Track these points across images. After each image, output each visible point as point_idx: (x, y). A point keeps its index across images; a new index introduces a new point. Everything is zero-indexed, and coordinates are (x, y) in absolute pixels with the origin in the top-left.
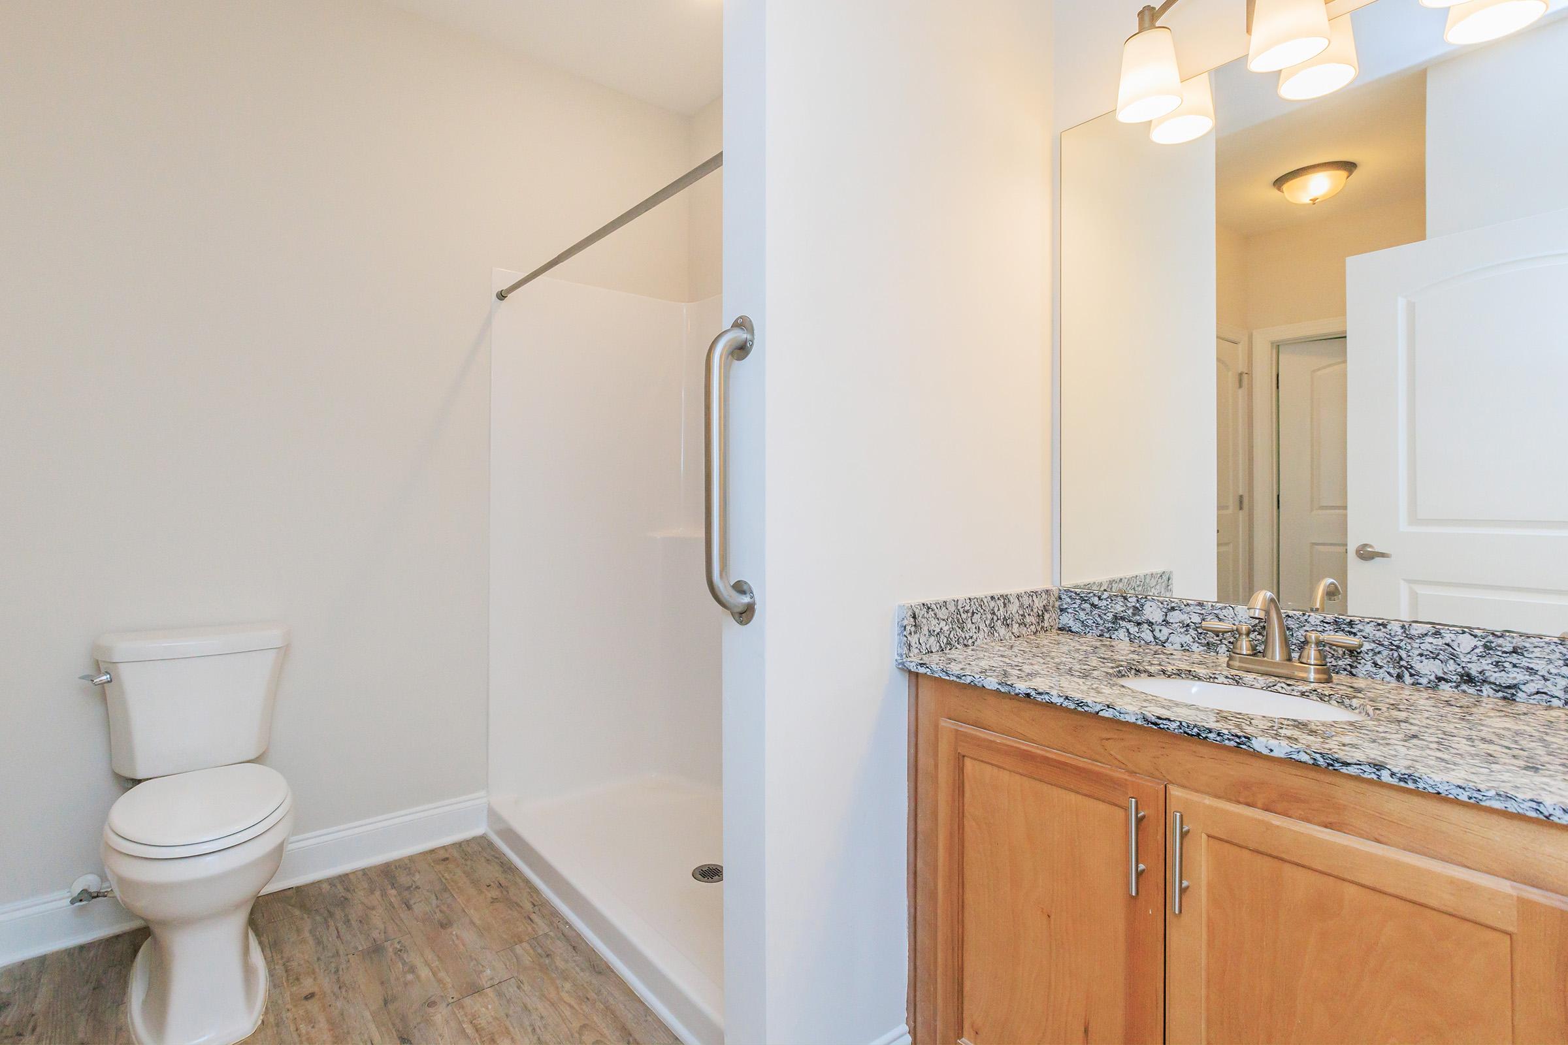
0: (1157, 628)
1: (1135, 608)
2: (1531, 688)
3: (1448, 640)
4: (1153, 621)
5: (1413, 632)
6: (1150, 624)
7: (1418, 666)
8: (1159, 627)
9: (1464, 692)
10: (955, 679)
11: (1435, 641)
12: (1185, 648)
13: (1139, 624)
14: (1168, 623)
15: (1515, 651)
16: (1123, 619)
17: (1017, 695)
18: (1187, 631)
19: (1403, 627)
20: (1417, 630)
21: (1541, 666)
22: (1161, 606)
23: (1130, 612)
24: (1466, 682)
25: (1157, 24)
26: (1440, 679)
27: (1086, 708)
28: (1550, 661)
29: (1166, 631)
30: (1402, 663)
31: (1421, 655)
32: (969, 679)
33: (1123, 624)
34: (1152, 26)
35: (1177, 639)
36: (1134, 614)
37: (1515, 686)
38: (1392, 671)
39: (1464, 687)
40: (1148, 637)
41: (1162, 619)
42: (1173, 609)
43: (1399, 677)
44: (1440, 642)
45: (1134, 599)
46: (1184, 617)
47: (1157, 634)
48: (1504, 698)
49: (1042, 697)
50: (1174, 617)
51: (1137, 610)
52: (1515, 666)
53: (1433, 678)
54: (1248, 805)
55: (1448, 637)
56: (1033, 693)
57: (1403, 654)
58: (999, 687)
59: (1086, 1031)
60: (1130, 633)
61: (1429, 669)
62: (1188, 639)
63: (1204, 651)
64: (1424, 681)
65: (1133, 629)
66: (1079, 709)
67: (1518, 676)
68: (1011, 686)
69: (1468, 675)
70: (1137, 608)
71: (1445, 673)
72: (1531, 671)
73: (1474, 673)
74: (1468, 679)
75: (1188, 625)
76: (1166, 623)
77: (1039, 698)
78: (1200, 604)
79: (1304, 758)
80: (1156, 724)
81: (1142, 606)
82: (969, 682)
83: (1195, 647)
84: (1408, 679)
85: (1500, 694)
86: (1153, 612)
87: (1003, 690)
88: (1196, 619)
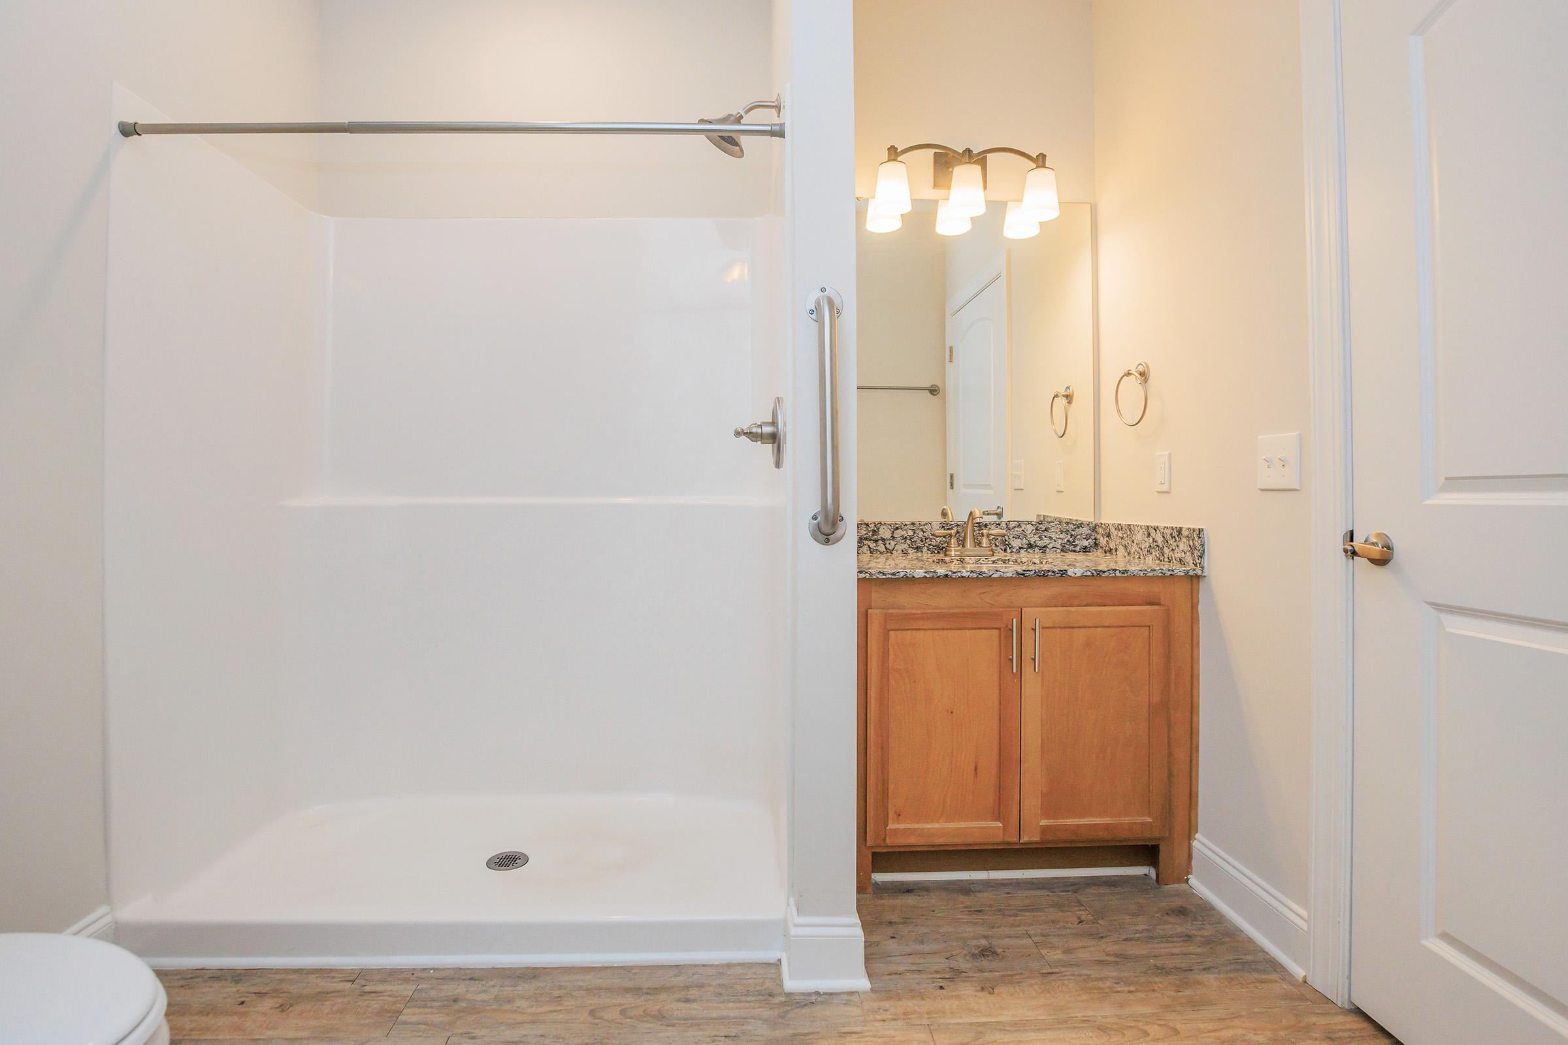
0: (887, 542)
1: (874, 531)
2: (1050, 546)
3: (1023, 529)
4: (885, 538)
5: (1011, 526)
6: (883, 540)
7: (1012, 543)
8: (889, 541)
9: (1029, 552)
10: (890, 576)
11: (1018, 529)
12: (905, 552)
13: (876, 541)
14: (894, 538)
15: (1046, 530)
16: (865, 539)
17: (938, 577)
18: (905, 541)
19: (1006, 524)
20: (1012, 525)
21: (1053, 535)
22: (890, 527)
23: (870, 534)
24: (1030, 548)
25: (899, 159)
26: (1020, 548)
27: (984, 575)
28: (1057, 533)
29: (893, 543)
30: (1007, 543)
31: (1013, 537)
32: (902, 575)
33: (866, 542)
34: (895, 160)
35: (899, 547)
36: (873, 535)
37: (1045, 547)
38: (1002, 548)
39: (1029, 550)
40: (882, 548)
41: (890, 535)
42: (897, 529)
43: (1005, 550)
44: (1020, 530)
45: (873, 525)
46: (904, 533)
47: (888, 546)
48: (1042, 552)
49: (956, 574)
50: (898, 534)
51: (875, 532)
52: (1046, 537)
53: (1018, 548)
54: (1055, 606)
55: (1023, 526)
56: (950, 573)
57: (1006, 537)
58: (926, 574)
59: (976, 769)
60: (870, 548)
61: (1016, 543)
62: (906, 546)
63: (915, 552)
64: (1014, 550)
65: (872, 545)
66: (980, 576)
67: (1047, 541)
68: (934, 572)
69: (1030, 544)
70: (875, 531)
71: (1022, 545)
72: (1051, 538)
73: (1032, 543)
74: (1030, 546)
75: (906, 538)
76: (893, 538)
77: (954, 576)
78: (913, 524)
79: (1089, 573)
80: (1022, 574)
81: (878, 529)
82: (902, 576)
83: (910, 551)
84: (1008, 550)
85: (1041, 551)
86: (885, 533)
87: (928, 576)
88: (911, 533)
